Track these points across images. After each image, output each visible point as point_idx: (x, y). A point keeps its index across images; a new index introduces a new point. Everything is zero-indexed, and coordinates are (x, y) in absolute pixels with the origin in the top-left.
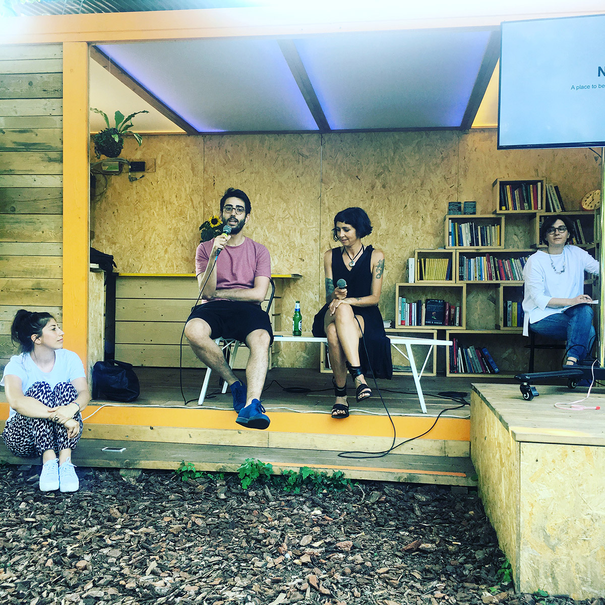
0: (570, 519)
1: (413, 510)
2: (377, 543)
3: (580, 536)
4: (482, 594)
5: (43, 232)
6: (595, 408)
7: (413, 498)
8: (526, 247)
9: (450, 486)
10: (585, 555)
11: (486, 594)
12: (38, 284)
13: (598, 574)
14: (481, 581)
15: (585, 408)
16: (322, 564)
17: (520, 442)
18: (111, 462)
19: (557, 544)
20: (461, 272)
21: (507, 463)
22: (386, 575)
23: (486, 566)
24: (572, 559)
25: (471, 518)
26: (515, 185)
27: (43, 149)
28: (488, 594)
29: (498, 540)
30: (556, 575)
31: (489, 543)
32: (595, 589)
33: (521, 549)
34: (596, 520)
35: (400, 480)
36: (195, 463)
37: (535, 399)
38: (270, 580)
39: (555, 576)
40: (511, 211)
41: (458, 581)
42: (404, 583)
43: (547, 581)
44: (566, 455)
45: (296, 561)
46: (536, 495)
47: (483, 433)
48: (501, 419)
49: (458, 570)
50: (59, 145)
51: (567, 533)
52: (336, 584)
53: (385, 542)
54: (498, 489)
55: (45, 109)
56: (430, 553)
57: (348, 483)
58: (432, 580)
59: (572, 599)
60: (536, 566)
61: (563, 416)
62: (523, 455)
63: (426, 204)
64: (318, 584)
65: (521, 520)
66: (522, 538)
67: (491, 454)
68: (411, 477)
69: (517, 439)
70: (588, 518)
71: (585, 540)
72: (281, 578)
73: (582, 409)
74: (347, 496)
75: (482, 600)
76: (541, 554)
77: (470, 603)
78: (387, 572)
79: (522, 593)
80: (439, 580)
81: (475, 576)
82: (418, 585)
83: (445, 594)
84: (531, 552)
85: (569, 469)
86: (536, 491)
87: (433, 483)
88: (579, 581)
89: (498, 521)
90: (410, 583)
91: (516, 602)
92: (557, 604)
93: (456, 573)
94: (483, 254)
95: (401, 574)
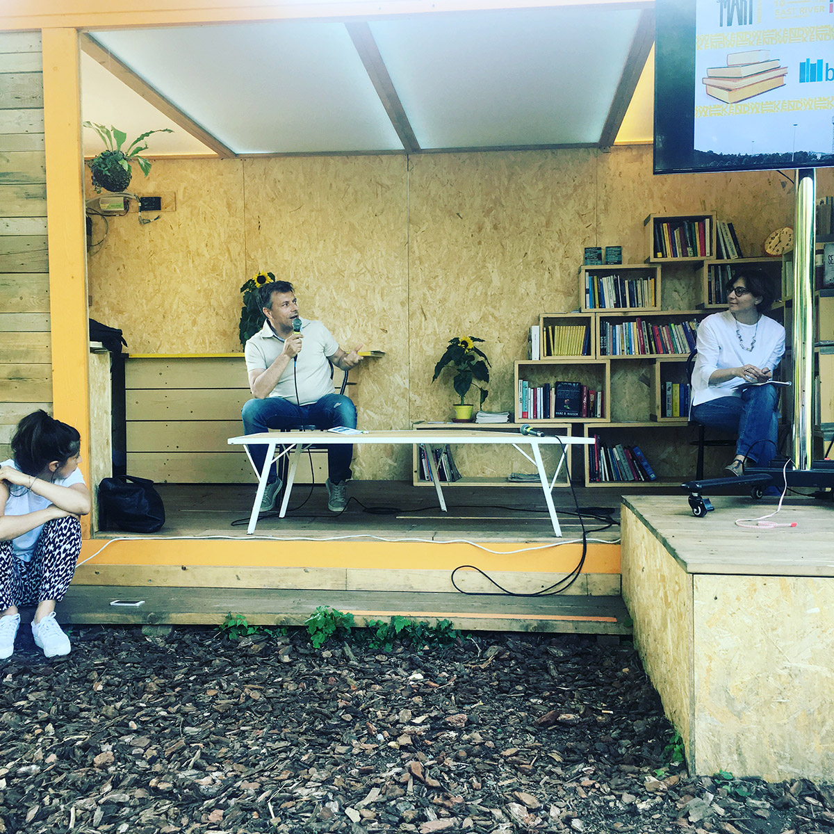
0: (761, 675)
1: (547, 670)
2: (501, 716)
3: (775, 697)
4: (645, 779)
5: (21, 298)
6: (790, 525)
7: (547, 653)
8: (690, 308)
9: (595, 636)
10: (781, 723)
11: (651, 780)
12: (18, 371)
13: (799, 747)
14: (642, 761)
15: (777, 525)
16: (428, 746)
17: (693, 574)
18: (129, 617)
19: (745, 708)
20: (603, 344)
21: (674, 602)
22: (514, 757)
23: (649, 741)
24: (764, 728)
25: (626, 677)
26: (675, 223)
27: (17, 181)
28: (653, 779)
29: (663, 708)
30: (743, 751)
31: (650, 710)
32: (796, 768)
33: (696, 717)
34: (796, 675)
35: (527, 629)
36: (245, 615)
37: (709, 515)
38: (358, 771)
39: (741, 752)
40: (669, 259)
41: (611, 763)
42: (539, 768)
43: (732, 759)
44: (755, 590)
45: (392, 744)
46: (715, 645)
47: (640, 563)
48: (665, 543)
49: (611, 748)
50: (41, 175)
51: (757, 694)
52: (448, 773)
53: (512, 713)
54: (662, 638)
55: (19, 124)
56: (572, 726)
57: (457, 635)
58: (577, 762)
59: (764, 782)
60: (716, 740)
61: (748, 538)
62: (697, 591)
63: (553, 251)
64: (424, 774)
65: (696, 678)
66: (697, 701)
67: (652, 591)
68: (543, 624)
69: (689, 571)
70: (785, 673)
71: (780, 703)
72: (373, 768)
73: (772, 526)
74: (457, 653)
75: (644, 787)
76: (723, 723)
77: (628, 791)
78: (516, 754)
79: (698, 776)
80: (587, 762)
81: (634, 755)
82: (558, 770)
83: (594, 781)
84: (709, 721)
85: (760, 608)
86: (715, 639)
87: (573, 632)
88: (775, 758)
89: (663, 680)
90: (547, 768)
91: (690, 788)
92: (745, 789)
93: (609, 752)
94: (632, 319)
95: (535, 756)
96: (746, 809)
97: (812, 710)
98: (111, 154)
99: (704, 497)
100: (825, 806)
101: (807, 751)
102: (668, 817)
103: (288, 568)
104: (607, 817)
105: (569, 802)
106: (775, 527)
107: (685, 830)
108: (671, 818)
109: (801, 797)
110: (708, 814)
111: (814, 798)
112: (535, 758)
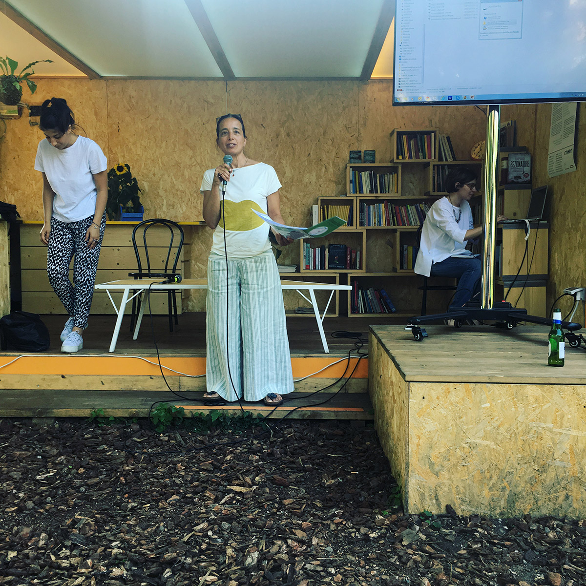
0: (451, 448)
3: (460, 462)
4: (375, 518)
8: (420, 194)
9: (349, 421)
10: (464, 478)
11: (379, 518)
13: (475, 494)
14: (374, 505)
17: (409, 382)
18: (23, 412)
19: (440, 470)
20: (361, 218)
21: (398, 400)
23: (380, 492)
24: (453, 483)
25: (368, 448)
26: (411, 135)
28: (381, 517)
29: (390, 469)
31: (383, 470)
32: (472, 508)
33: (409, 476)
34: (474, 448)
35: (304, 417)
37: (425, 340)
39: (438, 498)
40: (407, 160)
41: (354, 507)
42: (307, 512)
43: (432, 503)
44: (449, 392)
46: (422, 428)
47: (379, 372)
48: (393, 360)
49: (354, 497)
51: (449, 460)
54: (391, 423)
58: (332, 507)
60: (422, 490)
61: (448, 356)
62: (411, 393)
63: (328, 152)
65: (410, 451)
66: (410, 466)
67: (386, 391)
68: (314, 414)
69: (406, 380)
70: (466, 446)
71: (464, 465)
75: (375, 522)
76: (426, 479)
77: (364, 526)
78: (291, 504)
79: (410, 515)
80: (338, 508)
81: (370, 502)
82: (319, 513)
83: (342, 520)
84: (418, 478)
85: (451, 404)
86: (423, 425)
87: (334, 418)
88: (459, 501)
89: (391, 451)
90: (312, 512)
91: (404, 523)
92: (439, 522)
93: (353, 500)
94: (382, 201)
95: (304, 504)
96: (440, 535)
97: (483, 470)
98: (7, 77)
99: (422, 327)
101: (480, 497)
102: (389, 542)
103: (139, 376)
104: (349, 544)
105: (325, 534)
107: (399, 550)
108: (391, 542)
110: (415, 539)
112: (305, 505)
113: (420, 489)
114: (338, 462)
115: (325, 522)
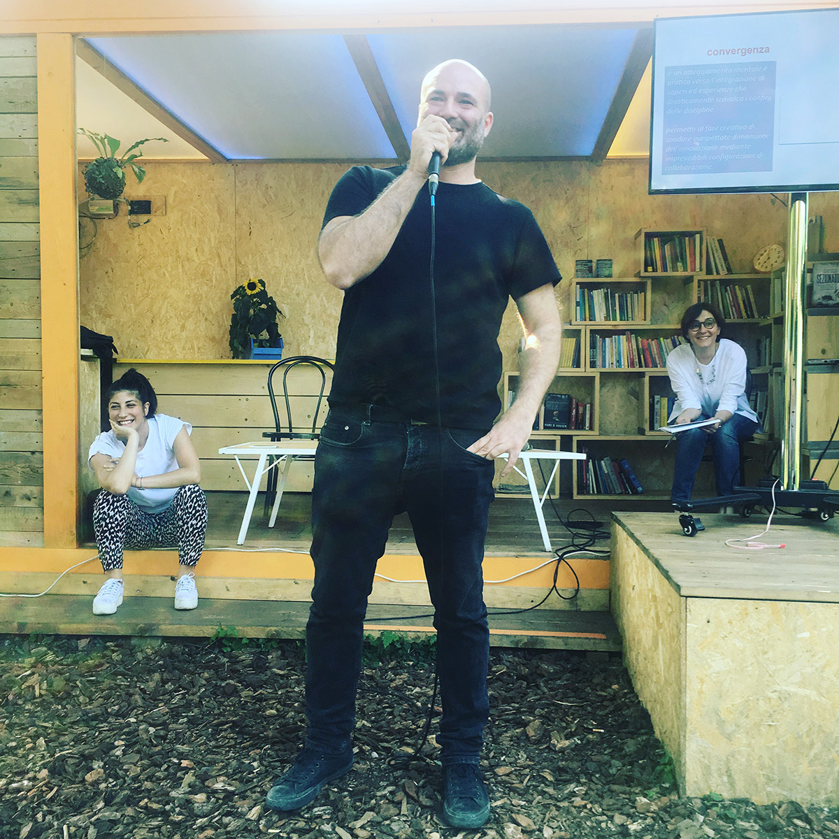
0: (751, 698)
3: (765, 720)
4: (636, 800)
5: (12, 304)
6: (779, 546)
9: (586, 651)
10: (771, 745)
11: (641, 800)
12: (7, 378)
13: (787, 770)
14: (633, 782)
15: (767, 546)
17: (687, 597)
18: (119, 628)
19: (735, 731)
20: (593, 356)
21: (666, 623)
22: (506, 777)
23: (640, 762)
24: (753, 751)
25: (616, 695)
26: (665, 237)
27: (8, 186)
28: (644, 800)
29: (652, 727)
30: (732, 772)
31: (640, 729)
32: (784, 790)
33: (687, 739)
34: (786, 698)
35: (517, 645)
36: (236, 628)
37: (699, 534)
40: (660, 273)
41: (603, 783)
42: (532, 787)
43: (721, 781)
44: (747, 614)
46: (707, 667)
47: (630, 581)
48: (657, 563)
49: (602, 768)
50: (34, 181)
51: (747, 717)
54: (653, 658)
55: (12, 129)
58: (568, 782)
59: (753, 804)
60: (706, 762)
61: (738, 559)
62: (690, 614)
64: (417, 793)
65: (688, 701)
66: (689, 723)
67: (643, 610)
68: (534, 640)
69: (682, 593)
70: (774, 696)
71: (770, 725)
73: (762, 548)
75: (635, 807)
76: (713, 745)
77: (620, 812)
78: (508, 775)
79: (688, 798)
80: (578, 782)
81: (626, 776)
82: (550, 790)
83: (586, 802)
84: (700, 743)
85: (751, 632)
86: (707, 662)
87: (563, 648)
88: (763, 779)
89: (652, 700)
90: (539, 788)
91: (681, 810)
92: (734, 811)
93: (600, 771)
94: (622, 332)
95: (528, 775)
96: (735, 831)
97: (800, 733)
98: (106, 161)
99: (695, 516)
100: (812, 829)
101: (795, 774)
102: (659, 837)
103: (278, 579)
104: (599, 837)
105: (562, 823)
106: (765, 548)
109: (789, 819)
110: (699, 836)
111: (802, 821)
112: (528, 777)
113: (703, 759)
114: (573, 714)
115: (561, 804)
